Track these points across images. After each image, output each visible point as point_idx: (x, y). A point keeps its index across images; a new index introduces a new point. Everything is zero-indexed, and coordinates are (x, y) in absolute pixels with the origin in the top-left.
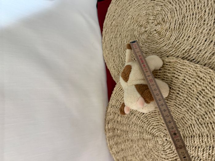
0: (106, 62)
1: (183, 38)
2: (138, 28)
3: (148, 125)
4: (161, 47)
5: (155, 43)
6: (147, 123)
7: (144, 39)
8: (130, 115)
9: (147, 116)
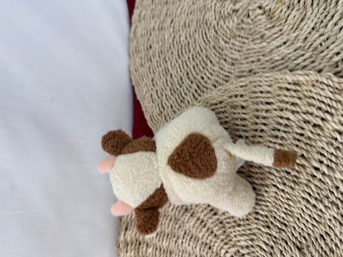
0: (134, 84)
1: (336, 24)
2: (216, 4)
3: (226, 244)
4: (272, 47)
5: (257, 39)
6: (222, 237)
7: (229, 29)
8: (181, 214)
9: (224, 222)
